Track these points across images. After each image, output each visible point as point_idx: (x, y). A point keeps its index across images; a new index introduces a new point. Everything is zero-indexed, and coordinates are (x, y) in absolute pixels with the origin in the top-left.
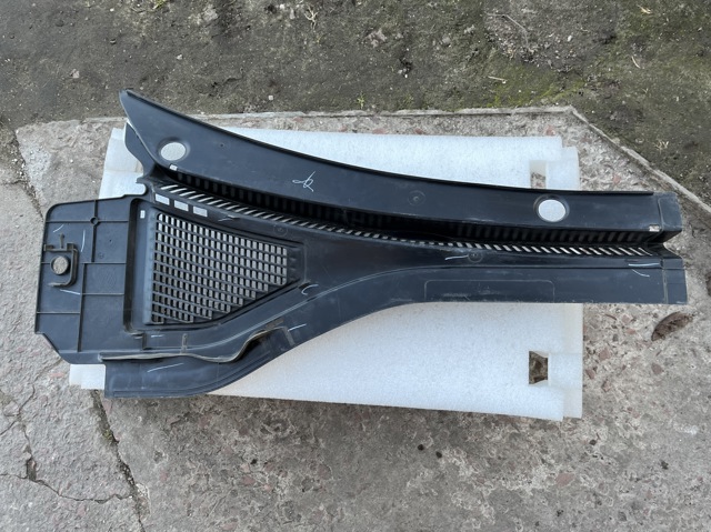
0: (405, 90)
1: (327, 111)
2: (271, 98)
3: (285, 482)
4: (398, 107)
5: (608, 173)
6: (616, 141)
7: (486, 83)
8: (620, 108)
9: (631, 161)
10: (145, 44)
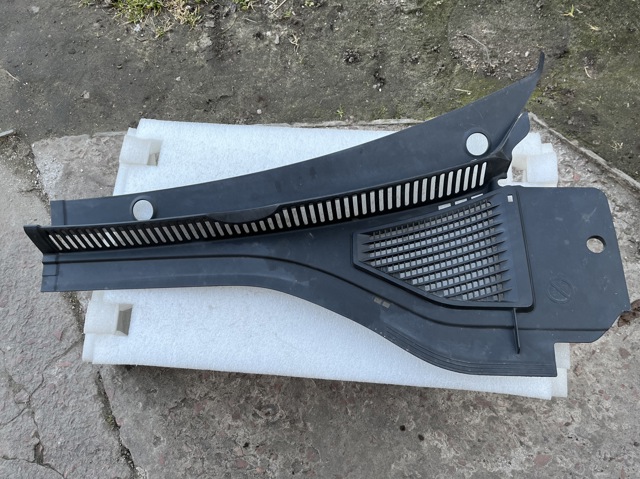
0: (379, 102)
1: (310, 122)
2: (259, 111)
3: (276, 464)
4: (373, 117)
5: (569, 172)
6: (575, 143)
7: (453, 94)
8: (577, 114)
9: (590, 160)
10: (148, 68)
